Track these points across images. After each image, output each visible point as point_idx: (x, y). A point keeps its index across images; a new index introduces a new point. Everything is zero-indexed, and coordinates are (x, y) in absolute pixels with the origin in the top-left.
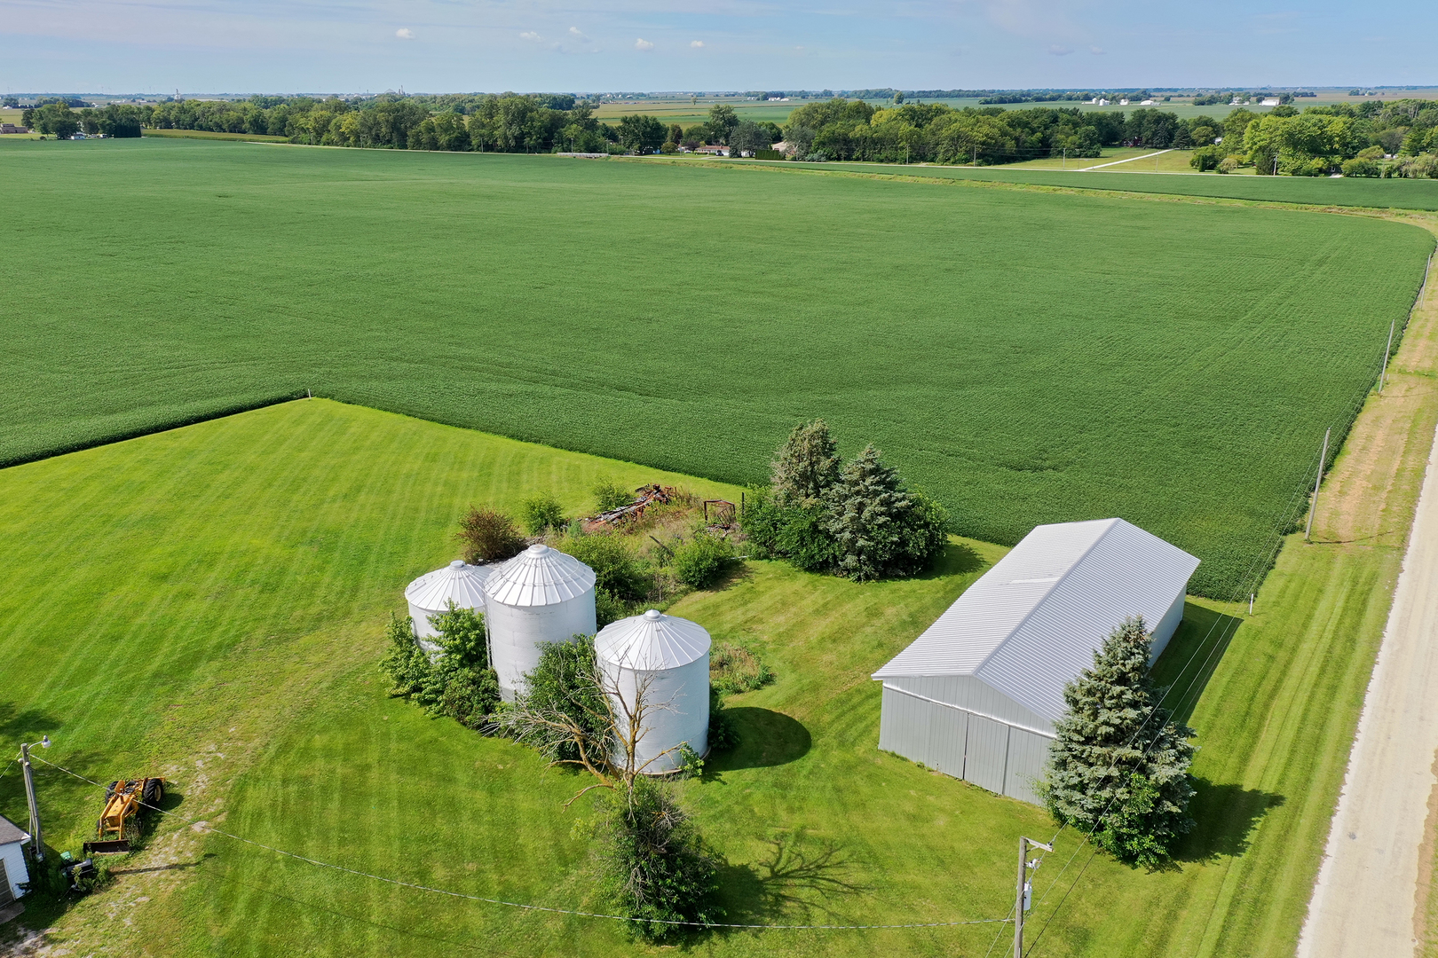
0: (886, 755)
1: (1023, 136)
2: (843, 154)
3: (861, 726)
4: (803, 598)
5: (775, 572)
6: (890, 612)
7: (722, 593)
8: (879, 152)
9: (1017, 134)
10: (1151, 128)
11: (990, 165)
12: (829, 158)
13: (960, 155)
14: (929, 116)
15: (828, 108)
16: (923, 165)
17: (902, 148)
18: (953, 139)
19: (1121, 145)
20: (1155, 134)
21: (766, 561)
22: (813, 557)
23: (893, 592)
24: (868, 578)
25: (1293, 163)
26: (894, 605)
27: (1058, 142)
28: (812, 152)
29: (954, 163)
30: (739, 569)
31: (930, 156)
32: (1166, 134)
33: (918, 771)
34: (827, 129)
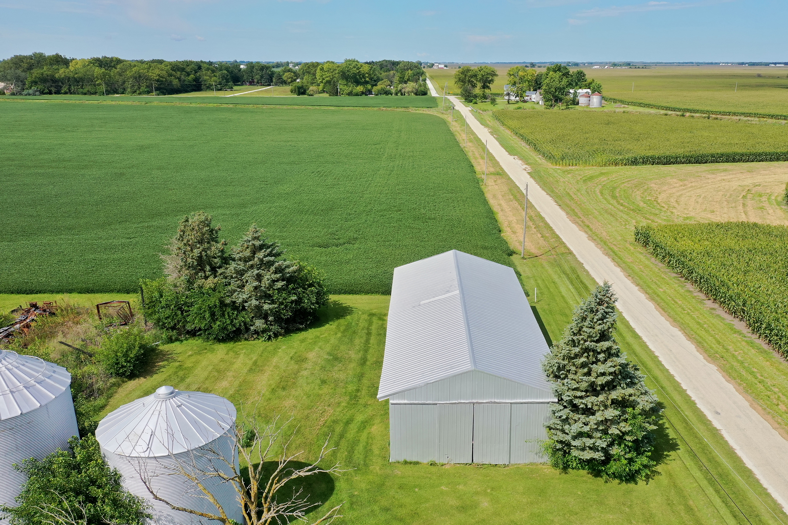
0: (399, 465)
1: (183, 77)
2: (53, 90)
3: (360, 448)
4: (232, 364)
5: (192, 349)
6: (311, 355)
7: (155, 376)
8: (82, 88)
9: (179, 76)
10: (259, 73)
11: (165, 95)
12: (42, 93)
13: (143, 89)
14: (112, 64)
15: (32, 59)
16: (116, 95)
17: (99, 85)
18: (136, 78)
19: (242, 85)
20: (262, 77)
21: (177, 343)
22: (225, 328)
23: (303, 341)
24: (276, 335)
25: (347, 89)
26: (311, 350)
27: (205, 81)
28: (27, 89)
29: (140, 94)
30: (157, 354)
31: (121, 90)
32: (268, 77)
33: (433, 469)
34: (36, 72)
